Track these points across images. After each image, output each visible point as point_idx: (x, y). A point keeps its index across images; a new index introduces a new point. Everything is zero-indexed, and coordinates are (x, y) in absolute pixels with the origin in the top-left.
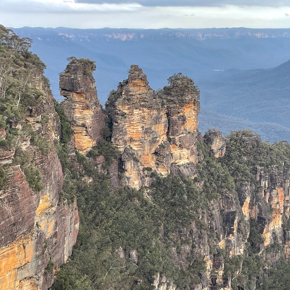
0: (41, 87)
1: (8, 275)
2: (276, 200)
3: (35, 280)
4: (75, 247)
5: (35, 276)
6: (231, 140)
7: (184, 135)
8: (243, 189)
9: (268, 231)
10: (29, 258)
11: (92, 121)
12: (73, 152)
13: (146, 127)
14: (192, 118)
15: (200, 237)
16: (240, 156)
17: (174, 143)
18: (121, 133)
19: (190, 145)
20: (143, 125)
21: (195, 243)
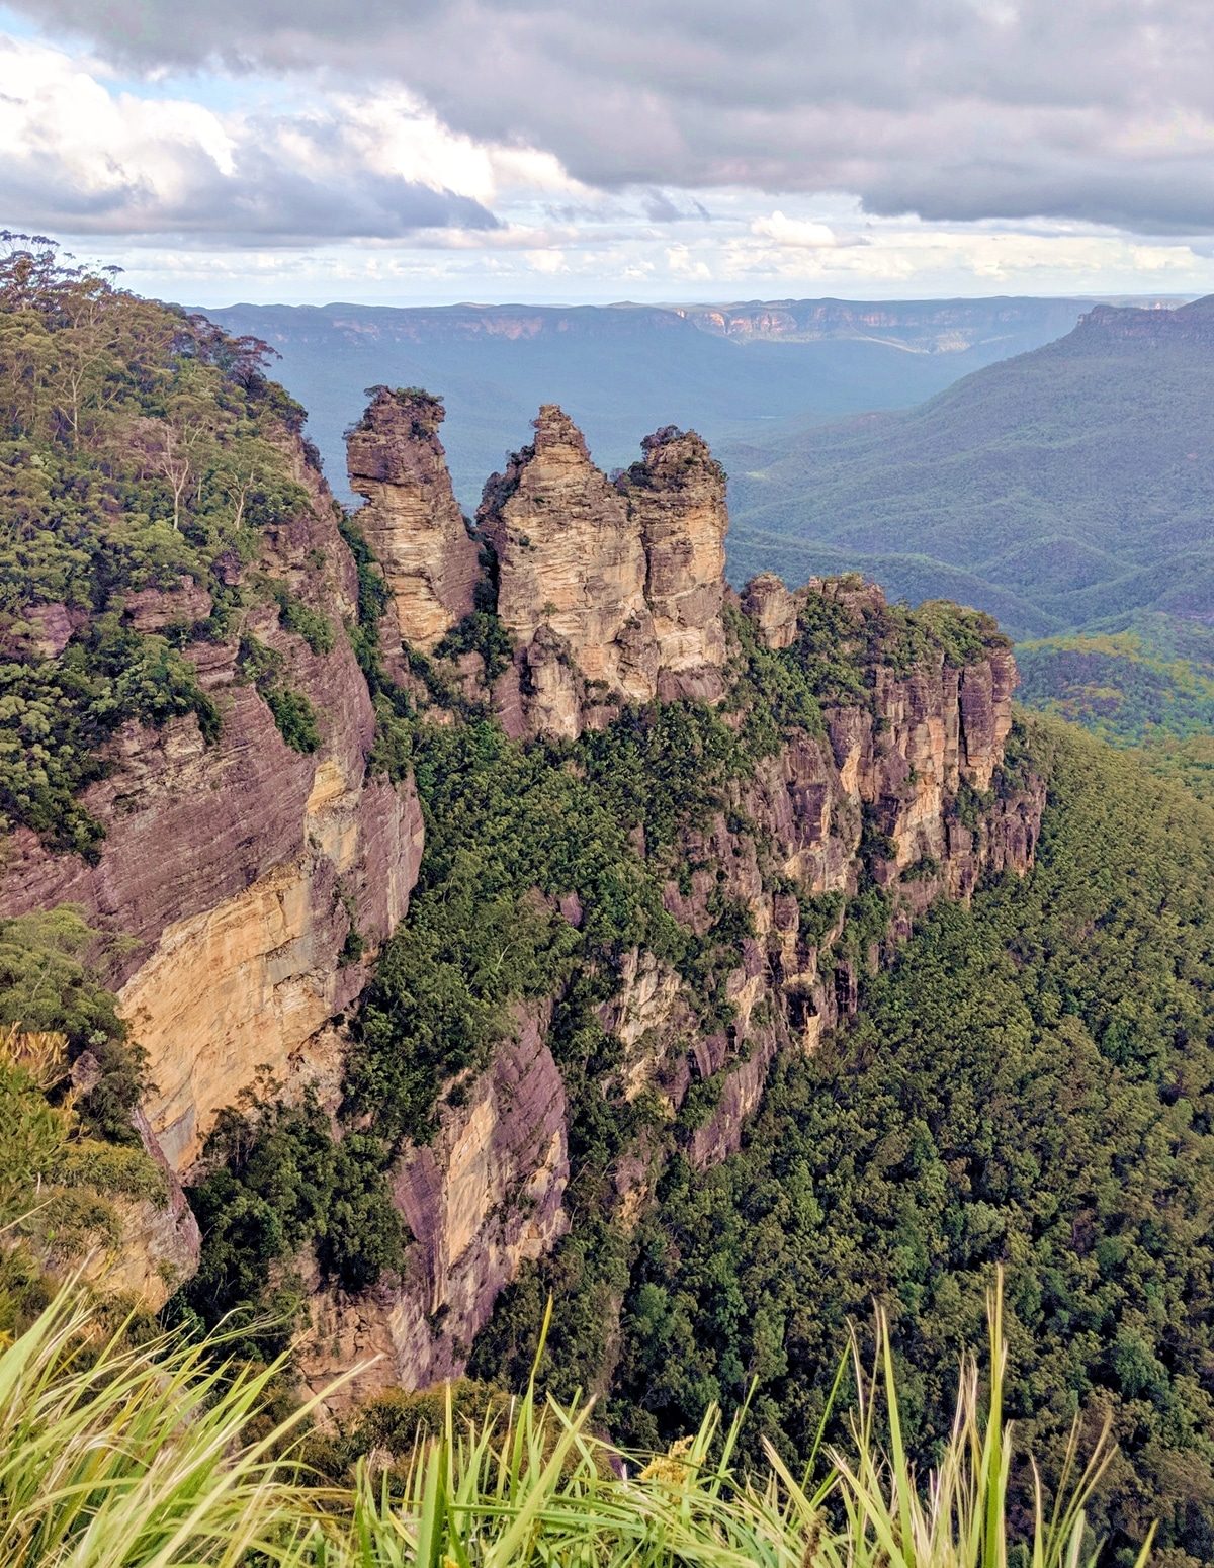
0: (298, 470)
1: (241, 972)
2: (924, 752)
3: (315, 980)
4: (414, 894)
5: (313, 973)
6: (809, 602)
7: (690, 592)
8: (842, 726)
9: (905, 829)
10: (296, 927)
11: (443, 561)
12: (395, 645)
13: (589, 573)
14: (707, 547)
15: (737, 853)
16: (834, 644)
17: (665, 614)
18: (522, 591)
19: (704, 619)
20: (581, 568)
21: (724, 868)
